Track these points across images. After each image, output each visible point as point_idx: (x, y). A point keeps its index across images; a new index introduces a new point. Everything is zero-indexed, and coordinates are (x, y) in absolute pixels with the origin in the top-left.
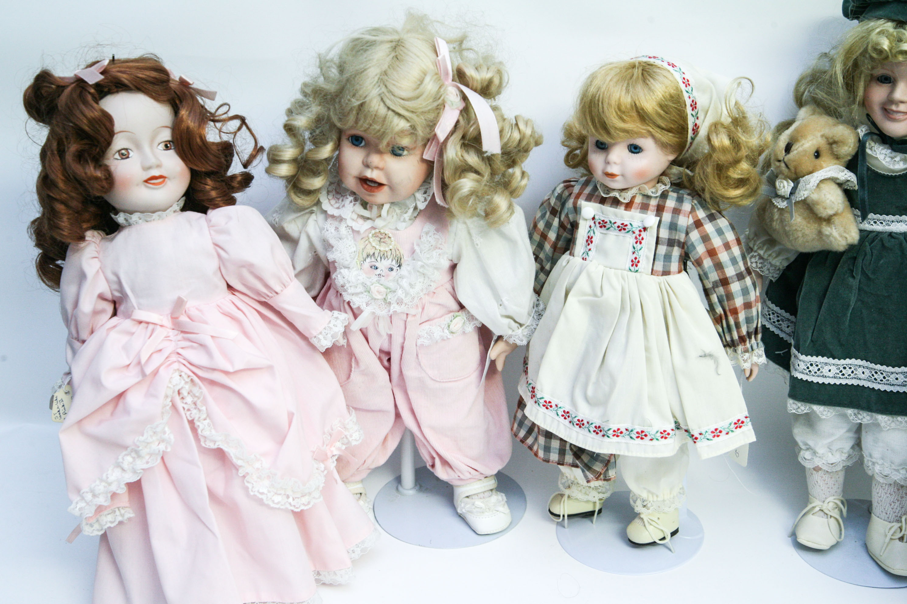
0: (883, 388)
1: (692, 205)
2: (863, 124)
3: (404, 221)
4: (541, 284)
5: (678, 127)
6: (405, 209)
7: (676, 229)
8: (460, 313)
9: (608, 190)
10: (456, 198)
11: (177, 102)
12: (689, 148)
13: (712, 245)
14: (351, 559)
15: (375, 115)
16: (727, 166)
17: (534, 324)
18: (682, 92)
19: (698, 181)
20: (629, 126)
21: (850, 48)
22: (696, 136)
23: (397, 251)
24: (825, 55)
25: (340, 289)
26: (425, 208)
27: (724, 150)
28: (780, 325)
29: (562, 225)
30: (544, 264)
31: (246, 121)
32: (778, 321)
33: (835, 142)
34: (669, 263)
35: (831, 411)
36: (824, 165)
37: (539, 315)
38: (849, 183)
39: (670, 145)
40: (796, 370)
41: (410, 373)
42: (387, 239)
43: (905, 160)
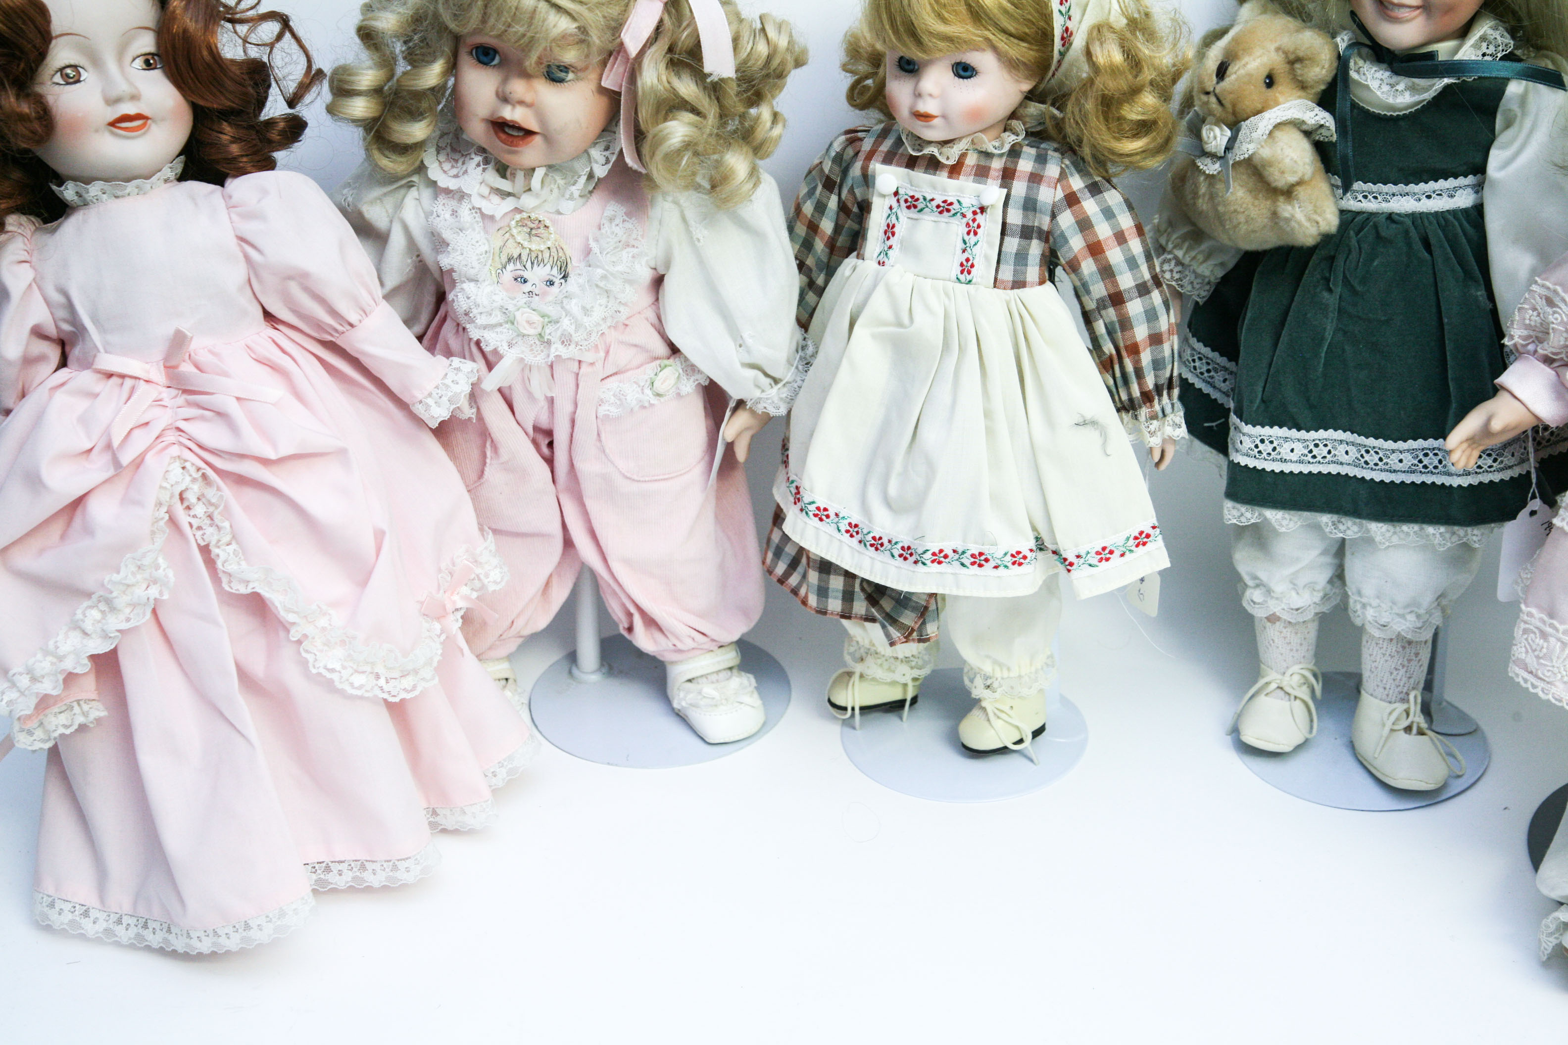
0: (1378, 476)
1: (1062, 168)
2: (1344, 28)
3: (571, 198)
4: (810, 311)
5: (1037, 33)
6: (573, 177)
7: (1035, 210)
8: (671, 361)
9: (921, 143)
10: (659, 155)
12: (1056, 70)
13: (1096, 235)
14: (490, 786)
15: (517, 8)
16: (1118, 98)
17: (798, 379)
19: (1070, 126)
22: (1068, 49)
23: (560, 250)
25: (463, 320)
26: (607, 175)
27: (1114, 71)
28: (1212, 377)
29: (843, 207)
30: (814, 275)
31: (291, 23)
33: (1299, 60)
34: (1023, 267)
35: (1295, 519)
36: (1281, 99)
37: (807, 364)
38: (1323, 131)
39: (1024, 64)
40: (1237, 451)
41: (587, 467)
42: (542, 230)
43: (1413, 89)
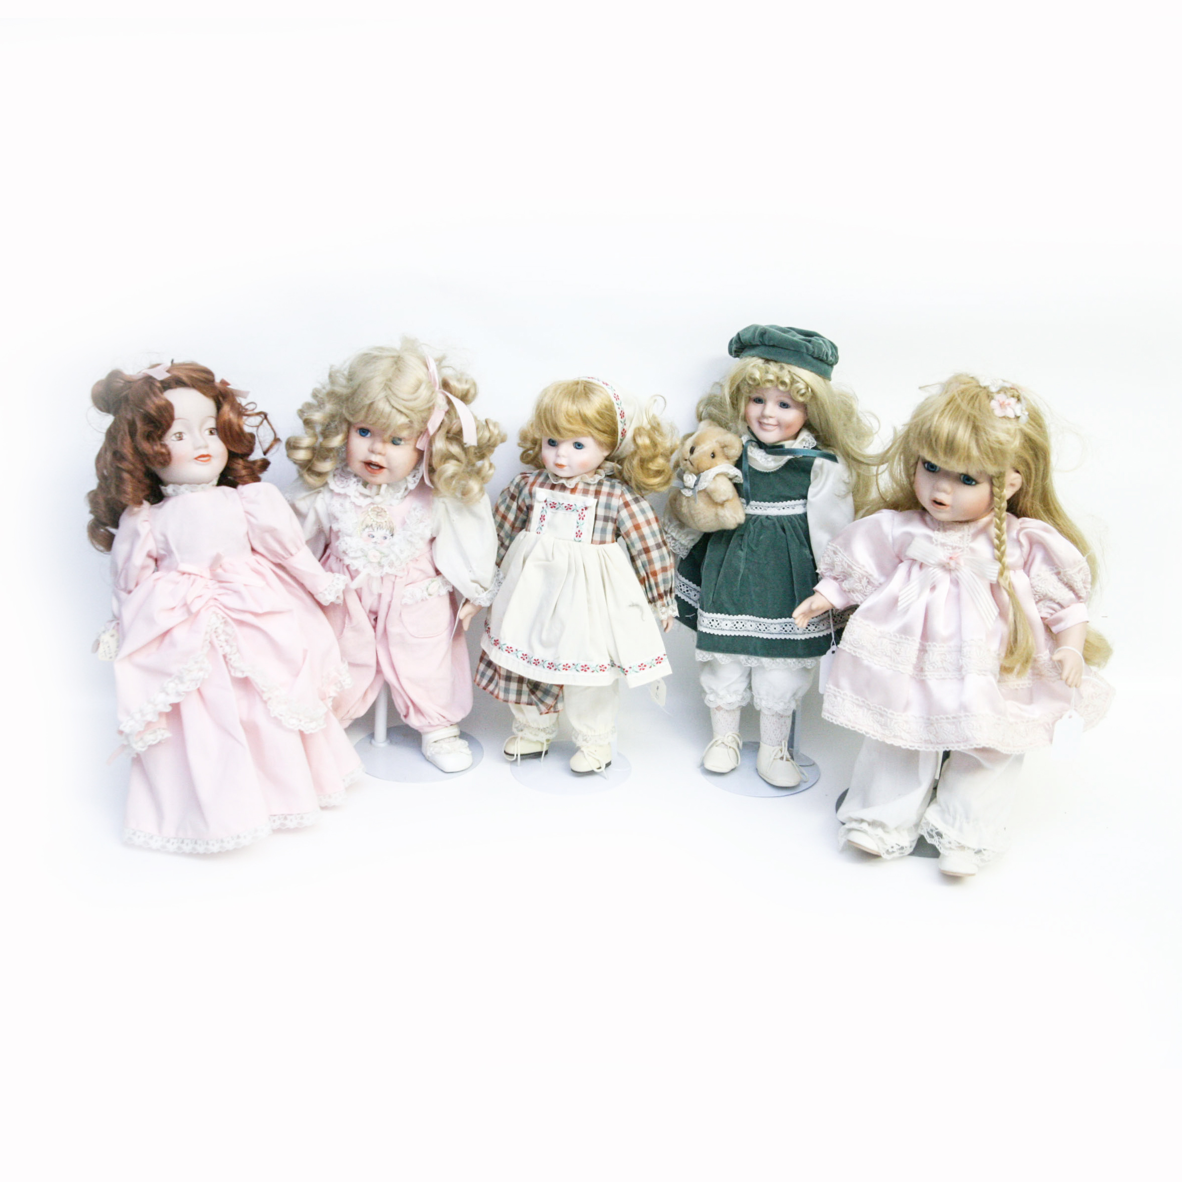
0: (765, 636)
1: (622, 490)
2: (744, 433)
3: (397, 499)
4: (501, 557)
5: (611, 430)
6: (398, 489)
7: (610, 508)
8: (436, 578)
9: (557, 478)
10: (442, 479)
11: (221, 399)
12: (619, 447)
13: (637, 521)
16: (647, 459)
17: (496, 589)
18: (613, 403)
19: (626, 472)
20: (576, 427)
21: (734, 377)
22: (624, 438)
23: (391, 522)
24: (717, 383)
25: (341, 555)
26: (415, 488)
27: (646, 448)
28: (689, 594)
29: (519, 509)
30: (504, 540)
31: (268, 417)
32: (687, 591)
33: (725, 446)
34: (605, 535)
35: (728, 658)
36: (718, 463)
37: (500, 582)
38: (737, 478)
39: (606, 444)
40: (701, 625)
41: (393, 630)
42: (383, 513)
43: (774, 460)
